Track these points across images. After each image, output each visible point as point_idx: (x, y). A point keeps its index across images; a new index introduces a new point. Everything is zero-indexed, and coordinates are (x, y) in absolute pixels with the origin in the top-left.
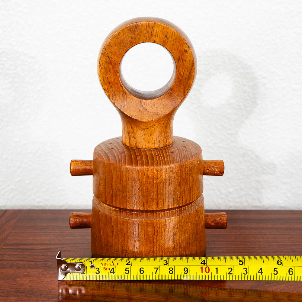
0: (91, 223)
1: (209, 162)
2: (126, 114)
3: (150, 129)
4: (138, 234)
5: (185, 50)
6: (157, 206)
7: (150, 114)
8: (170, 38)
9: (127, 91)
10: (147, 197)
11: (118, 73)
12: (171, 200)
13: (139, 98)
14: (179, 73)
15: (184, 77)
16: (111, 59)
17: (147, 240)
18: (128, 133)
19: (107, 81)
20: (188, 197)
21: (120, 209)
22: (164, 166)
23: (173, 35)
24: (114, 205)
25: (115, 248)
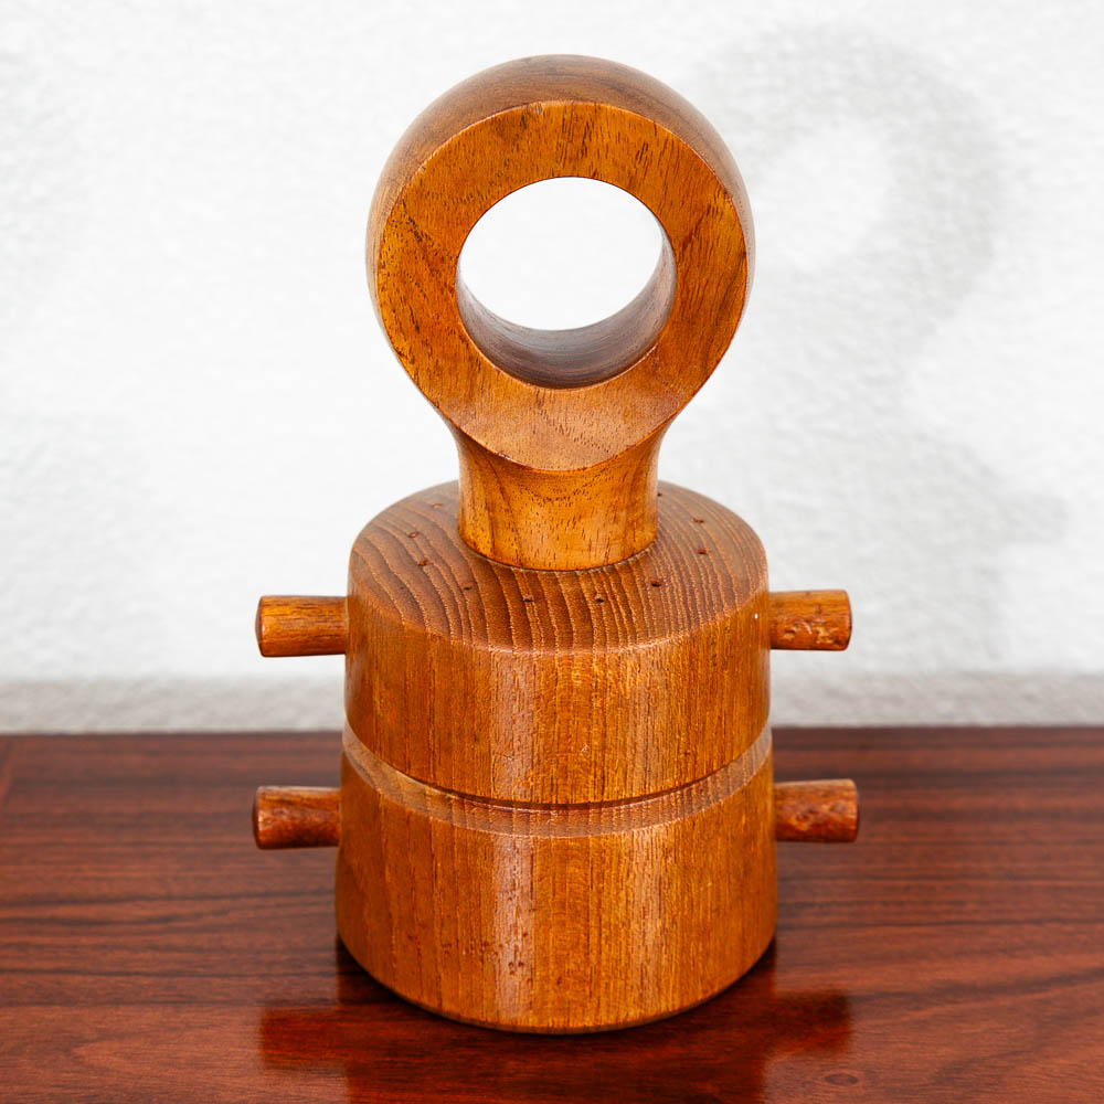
0: (340, 830)
1: (792, 603)
2: (483, 444)
3: (573, 499)
4: (532, 888)
5: (710, 206)
6: (603, 787)
7: (575, 444)
8: (655, 163)
9: (485, 359)
10: (567, 759)
11: (452, 290)
12: (655, 766)
13: (532, 384)
14: (688, 293)
15: (707, 305)
16: (424, 239)
17: (564, 908)
18: (487, 508)
19: (408, 325)
20: (715, 747)
21: (462, 796)
22: (630, 648)
23: (667, 153)
24: (441, 782)
25: (441, 934)
